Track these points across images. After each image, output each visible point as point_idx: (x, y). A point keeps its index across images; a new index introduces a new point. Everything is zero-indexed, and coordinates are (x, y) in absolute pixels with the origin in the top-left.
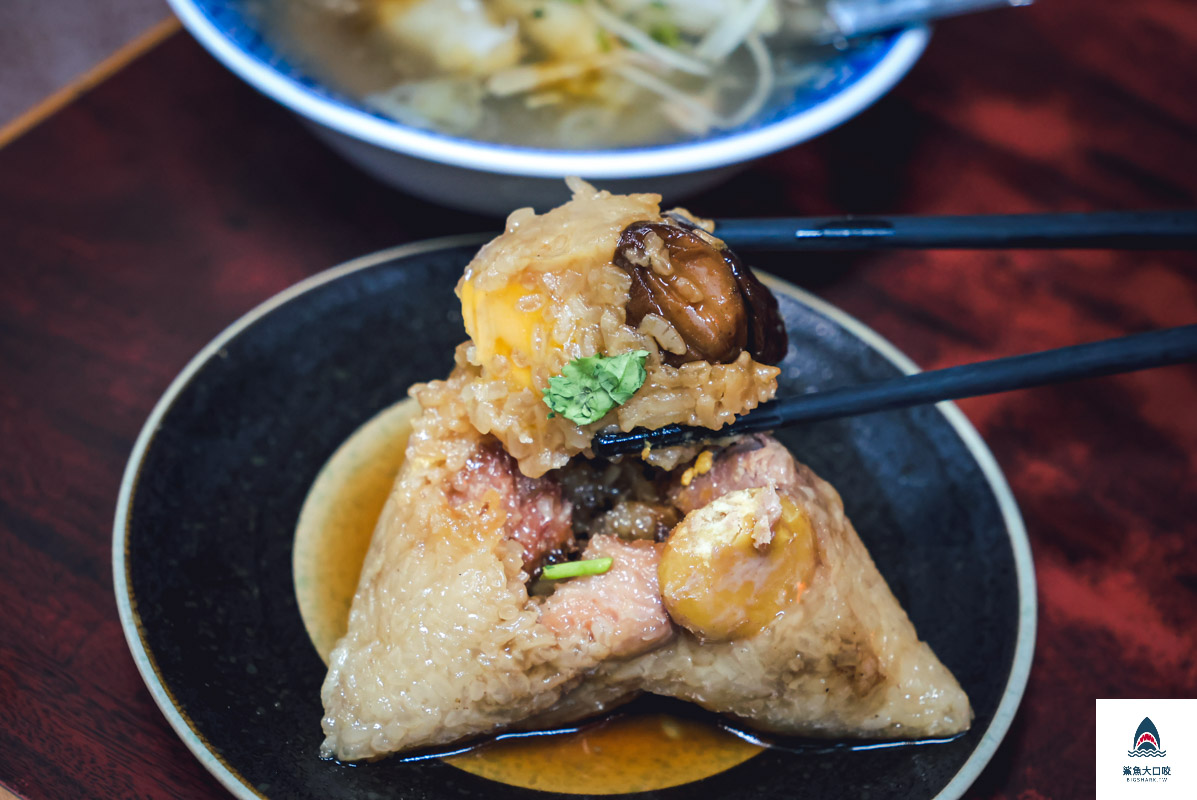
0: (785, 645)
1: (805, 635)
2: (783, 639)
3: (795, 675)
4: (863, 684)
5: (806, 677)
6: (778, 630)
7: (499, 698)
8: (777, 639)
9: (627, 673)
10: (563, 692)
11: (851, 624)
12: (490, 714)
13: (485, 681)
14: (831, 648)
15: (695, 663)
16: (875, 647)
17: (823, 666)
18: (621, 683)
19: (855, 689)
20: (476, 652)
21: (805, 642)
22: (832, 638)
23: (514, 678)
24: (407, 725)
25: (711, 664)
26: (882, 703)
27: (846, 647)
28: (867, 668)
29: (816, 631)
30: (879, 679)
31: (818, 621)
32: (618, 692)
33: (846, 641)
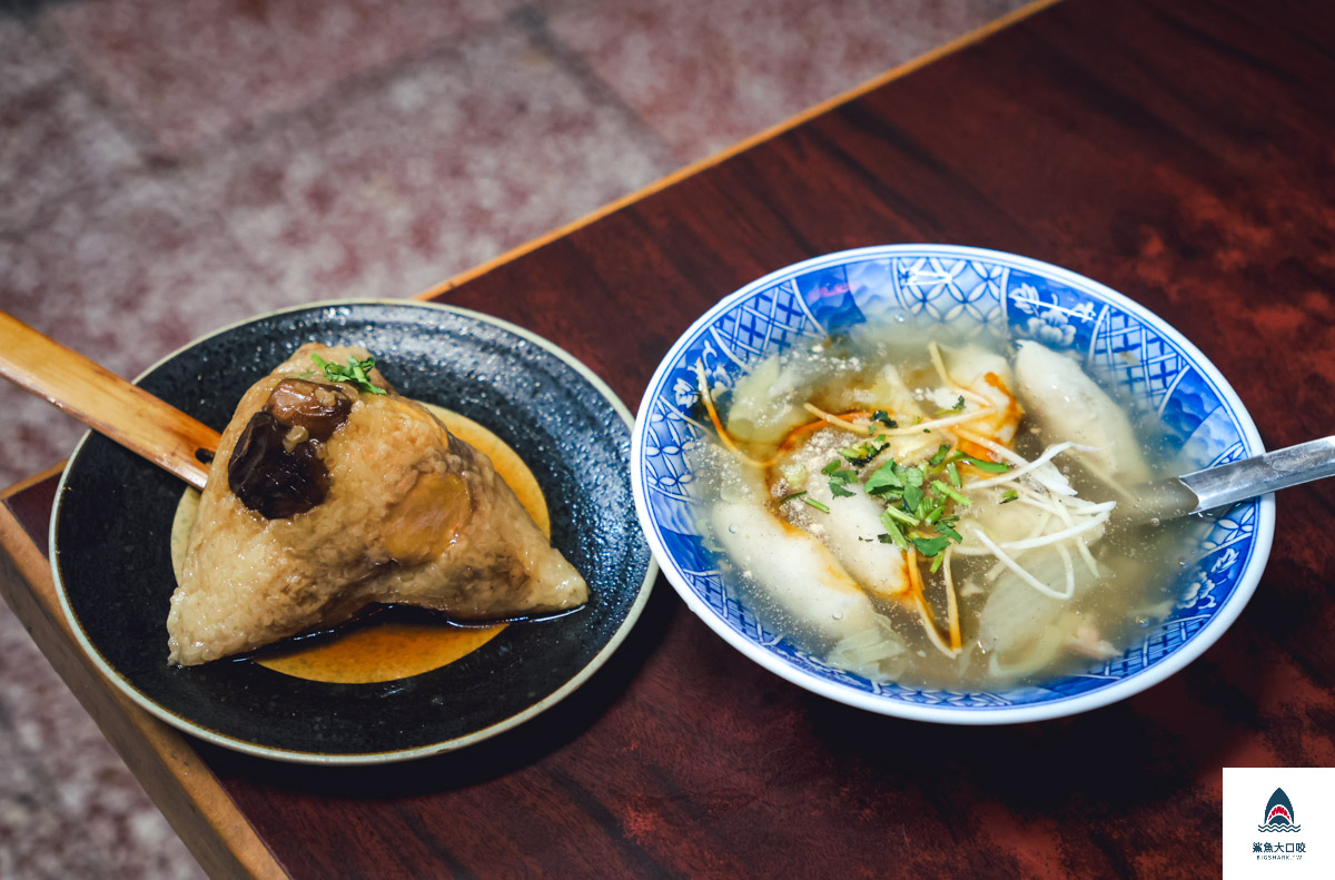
0: (459, 563)
1: (469, 555)
2: (456, 559)
3: (470, 580)
4: (515, 582)
5: (476, 581)
6: (452, 553)
7: (283, 622)
8: (453, 559)
9: (362, 593)
10: (323, 610)
11: (501, 544)
12: (278, 632)
13: (273, 613)
14: (490, 561)
15: (403, 580)
16: (521, 559)
17: (486, 573)
18: (360, 600)
19: (510, 585)
20: (266, 595)
21: (472, 560)
22: (491, 556)
23: (291, 608)
24: (225, 644)
25: (412, 579)
26: (530, 592)
27: (500, 560)
28: (516, 572)
29: (478, 551)
30: (526, 578)
31: (479, 546)
32: (360, 605)
33: (500, 556)
